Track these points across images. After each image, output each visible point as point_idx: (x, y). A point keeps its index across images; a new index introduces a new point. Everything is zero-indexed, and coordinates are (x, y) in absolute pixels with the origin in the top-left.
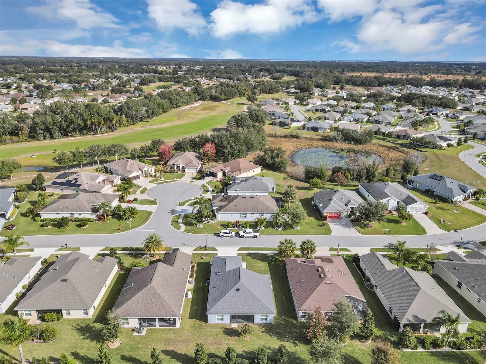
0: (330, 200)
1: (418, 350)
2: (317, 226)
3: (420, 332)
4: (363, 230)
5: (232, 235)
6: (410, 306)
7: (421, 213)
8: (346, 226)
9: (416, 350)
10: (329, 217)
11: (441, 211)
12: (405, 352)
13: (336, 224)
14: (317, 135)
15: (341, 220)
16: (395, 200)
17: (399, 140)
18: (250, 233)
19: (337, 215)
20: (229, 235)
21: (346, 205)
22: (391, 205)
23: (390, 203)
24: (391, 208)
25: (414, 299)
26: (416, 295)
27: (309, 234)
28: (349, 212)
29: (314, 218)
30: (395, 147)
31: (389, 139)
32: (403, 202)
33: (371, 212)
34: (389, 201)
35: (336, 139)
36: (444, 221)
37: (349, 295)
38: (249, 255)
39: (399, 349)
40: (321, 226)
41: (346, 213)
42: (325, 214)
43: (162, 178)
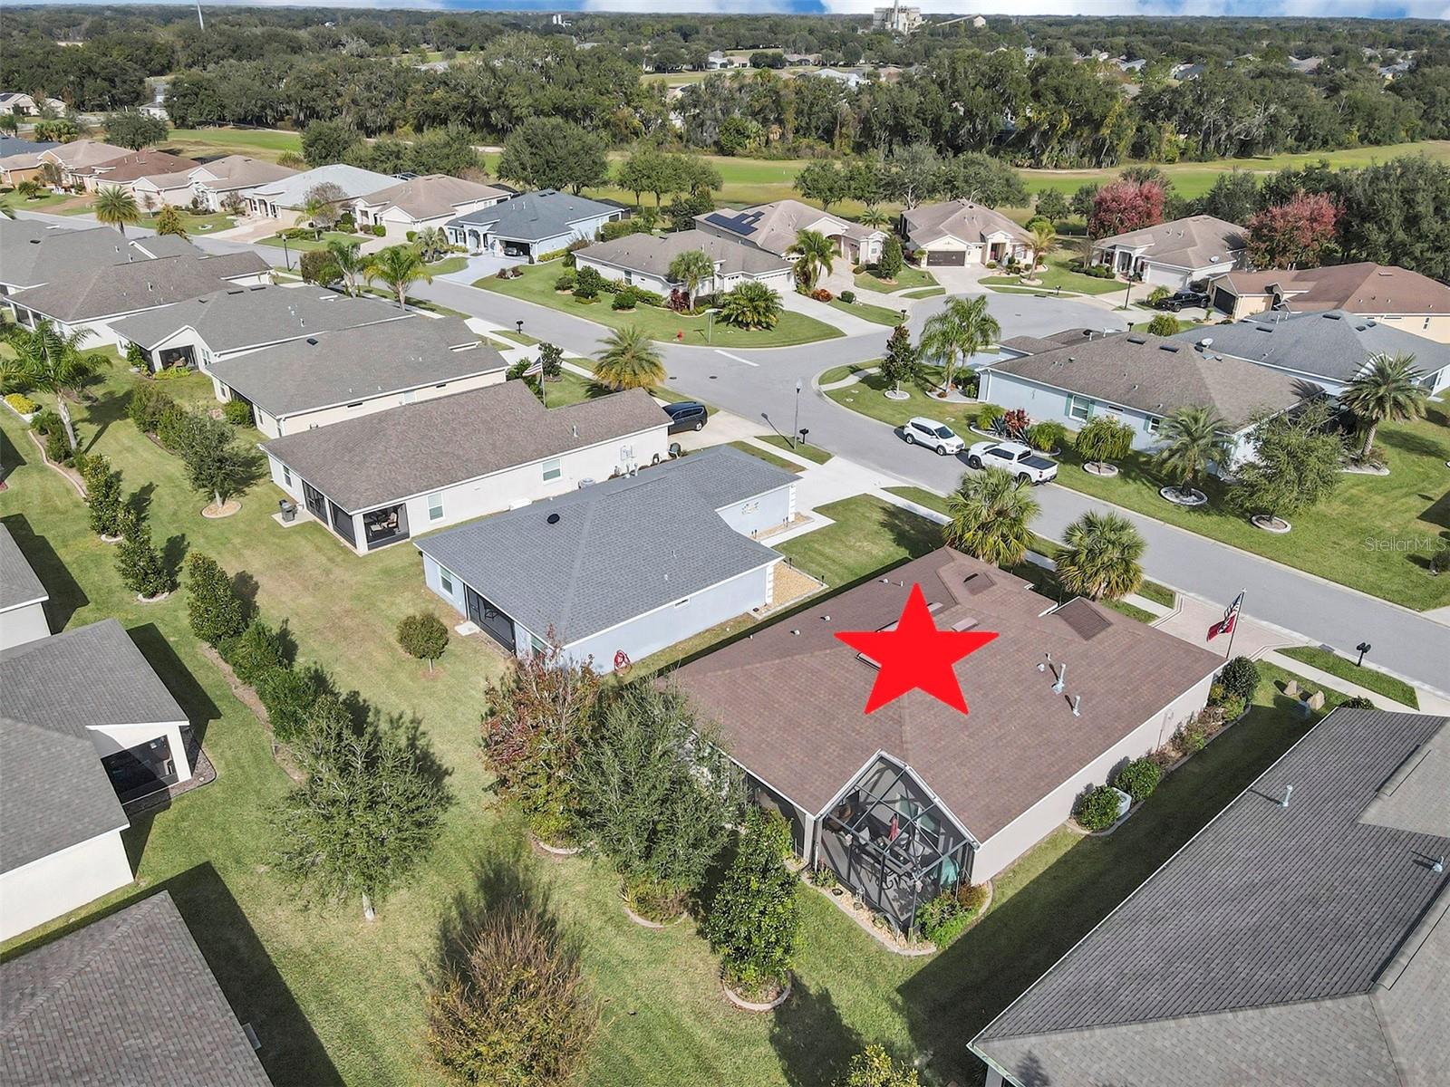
2: (1399, 560)
5: (942, 442)
29: (1436, 530)
37: (904, 758)
40: (1424, 564)
43: (1033, 280)
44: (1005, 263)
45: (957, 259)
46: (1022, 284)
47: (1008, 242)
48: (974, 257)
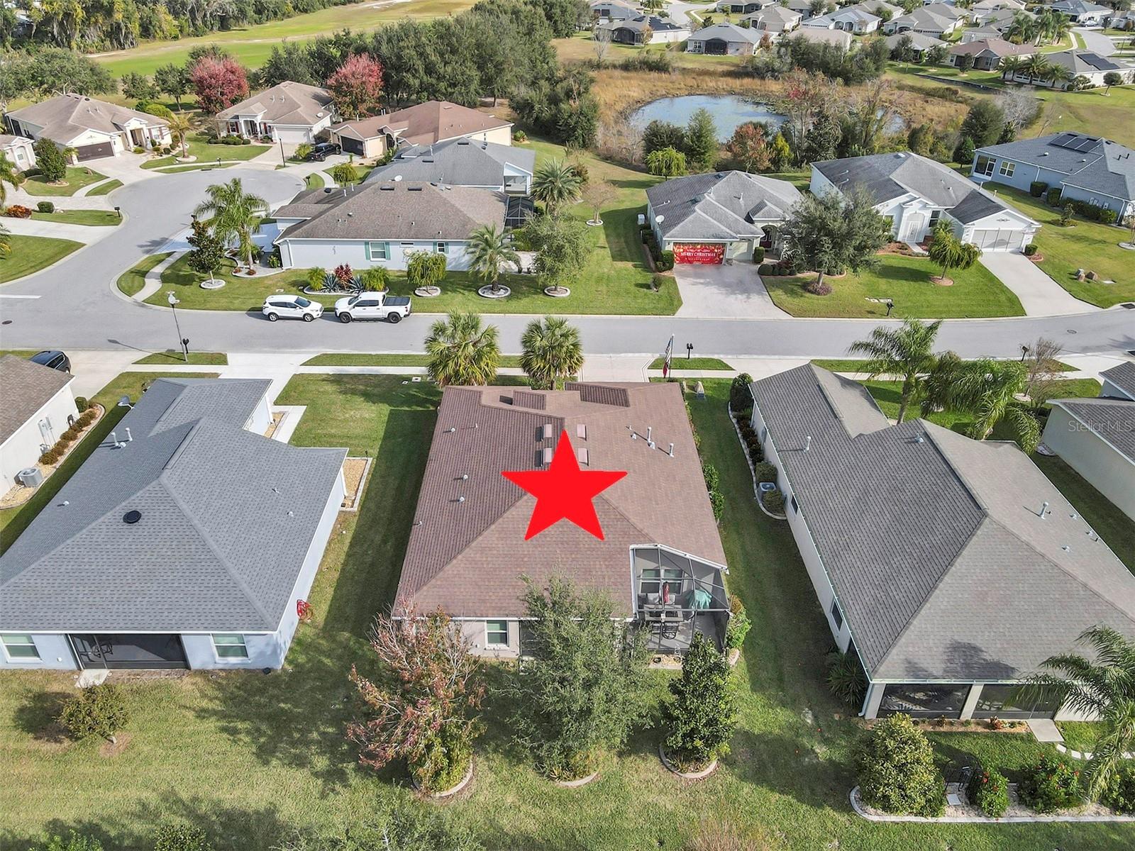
0: (695, 202)
1: (941, 819)
2: (633, 289)
3: (963, 718)
4: (797, 300)
5: (306, 310)
6: (925, 600)
7: (1009, 250)
8: (740, 287)
9: (931, 820)
10: (683, 260)
11: (1077, 247)
12: (877, 827)
13: (702, 281)
14: (721, 63)
15: (726, 269)
16: (925, 206)
17: (963, 70)
18: (374, 303)
19: (712, 251)
20: (298, 313)
21: (749, 219)
22: (907, 224)
23: (906, 215)
24: (908, 233)
25: (951, 564)
26: (963, 546)
27: (596, 311)
28: (756, 244)
29: (629, 265)
30: (947, 89)
31: (933, 70)
32: (952, 212)
33: (830, 233)
34: (901, 208)
35: (773, 70)
36: (1089, 276)
37: (651, 541)
38: (337, 379)
39: (848, 809)
40: (648, 287)
41: (744, 247)
42: (669, 248)
43: (188, 157)
44: (150, 146)
45: (104, 150)
46: (180, 162)
47: (144, 127)
48: (118, 147)
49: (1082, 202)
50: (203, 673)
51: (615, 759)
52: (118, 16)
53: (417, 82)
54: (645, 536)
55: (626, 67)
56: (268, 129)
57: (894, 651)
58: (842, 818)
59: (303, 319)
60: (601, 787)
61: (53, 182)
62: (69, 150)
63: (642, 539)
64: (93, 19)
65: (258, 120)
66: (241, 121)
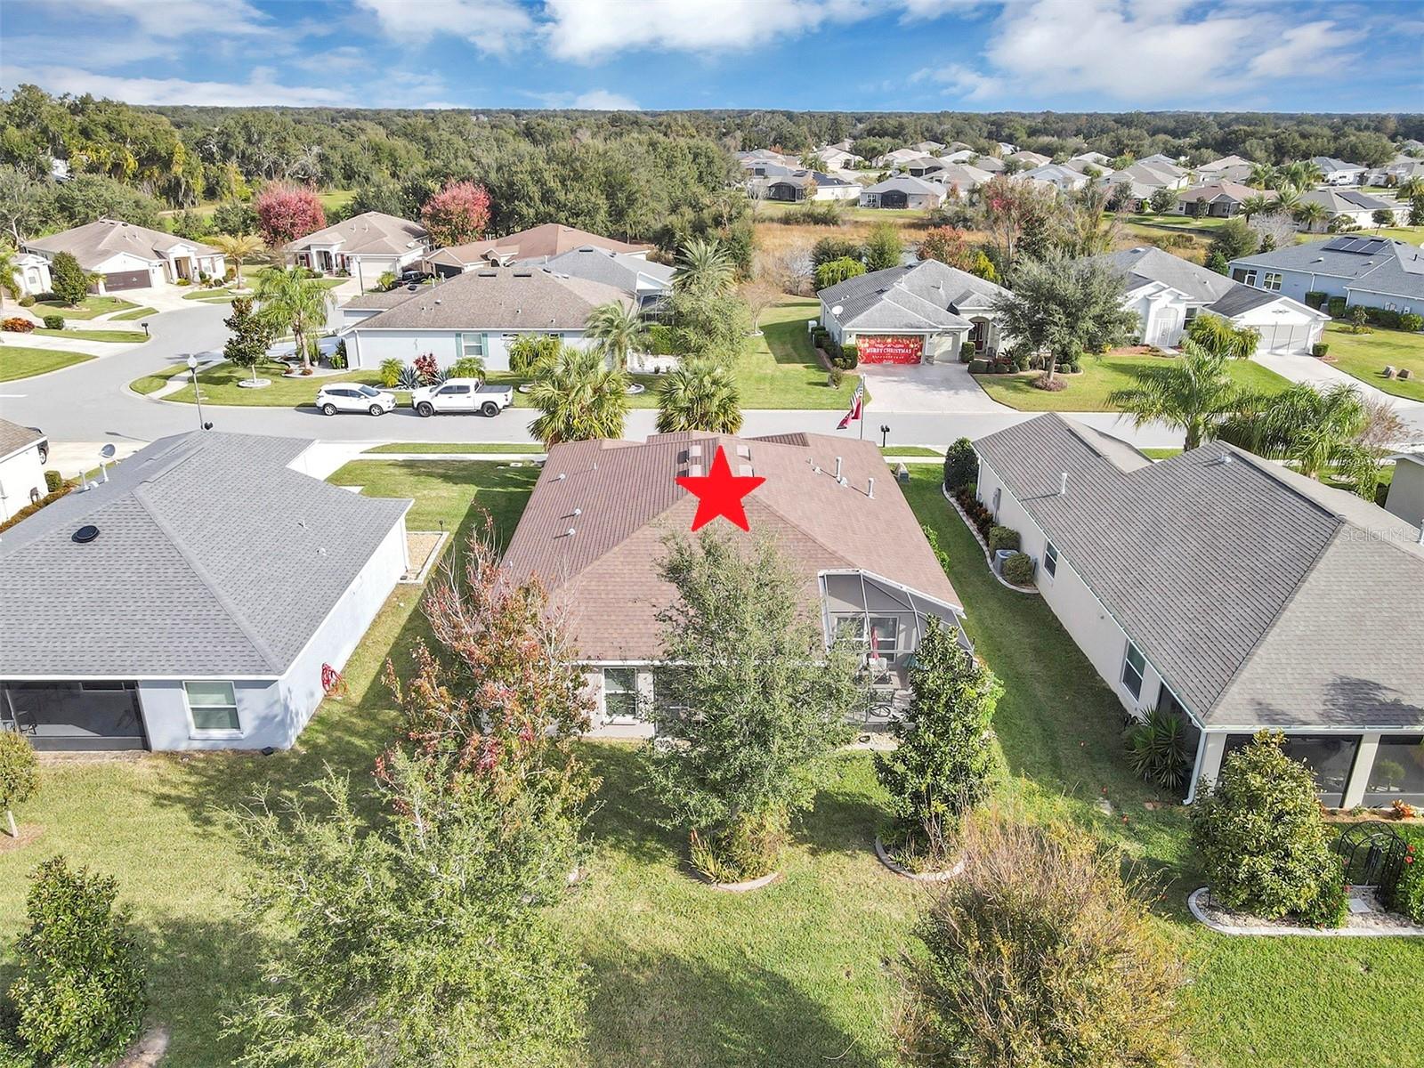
0: (882, 291)
1: (1342, 932)
2: (805, 386)
3: (1348, 806)
4: (1021, 396)
5: (373, 400)
6: (1271, 624)
7: (1291, 351)
8: (948, 384)
9: (1326, 932)
10: (869, 359)
11: (1380, 351)
12: (1240, 943)
13: (896, 379)
14: (901, 217)
15: (924, 368)
16: (1177, 298)
17: (1196, 217)
19: (907, 347)
20: (363, 404)
21: (953, 310)
22: (1156, 322)
23: (1154, 308)
24: (1158, 334)
25: (1302, 579)
26: (1315, 559)
28: (964, 337)
29: (800, 366)
30: (1179, 236)
31: (1159, 219)
32: (1212, 308)
34: (1147, 301)
35: (965, 220)
36: (1403, 374)
37: (850, 565)
38: (409, 465)
39: (1190, 919)
40: (826, 385)
41: (946, 344)
42: (850, 341)
43: (243, 288)
44: (197, 279)
45: (142, 279)
46: (233, 294)
47: (192, 255)
48: (158, 277)
49: (1375, 308)
50: (171, 755)
51: (807, 858)
52: (178, 169)
53: (532, 212)
54: (841, 559)
55: (787, 220)
56: (345, 262)
57: (1234, 689)
58: (1181, 932)
59: (369, 413)
60: (786, 889)
61: (69, 306)
62: (96, 276)
63: (835, 563)
64: (148, 173)
65: (333, 251)
66: (314, 251)
